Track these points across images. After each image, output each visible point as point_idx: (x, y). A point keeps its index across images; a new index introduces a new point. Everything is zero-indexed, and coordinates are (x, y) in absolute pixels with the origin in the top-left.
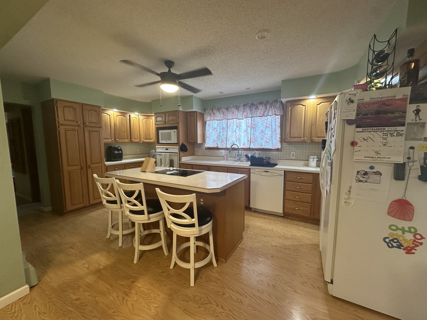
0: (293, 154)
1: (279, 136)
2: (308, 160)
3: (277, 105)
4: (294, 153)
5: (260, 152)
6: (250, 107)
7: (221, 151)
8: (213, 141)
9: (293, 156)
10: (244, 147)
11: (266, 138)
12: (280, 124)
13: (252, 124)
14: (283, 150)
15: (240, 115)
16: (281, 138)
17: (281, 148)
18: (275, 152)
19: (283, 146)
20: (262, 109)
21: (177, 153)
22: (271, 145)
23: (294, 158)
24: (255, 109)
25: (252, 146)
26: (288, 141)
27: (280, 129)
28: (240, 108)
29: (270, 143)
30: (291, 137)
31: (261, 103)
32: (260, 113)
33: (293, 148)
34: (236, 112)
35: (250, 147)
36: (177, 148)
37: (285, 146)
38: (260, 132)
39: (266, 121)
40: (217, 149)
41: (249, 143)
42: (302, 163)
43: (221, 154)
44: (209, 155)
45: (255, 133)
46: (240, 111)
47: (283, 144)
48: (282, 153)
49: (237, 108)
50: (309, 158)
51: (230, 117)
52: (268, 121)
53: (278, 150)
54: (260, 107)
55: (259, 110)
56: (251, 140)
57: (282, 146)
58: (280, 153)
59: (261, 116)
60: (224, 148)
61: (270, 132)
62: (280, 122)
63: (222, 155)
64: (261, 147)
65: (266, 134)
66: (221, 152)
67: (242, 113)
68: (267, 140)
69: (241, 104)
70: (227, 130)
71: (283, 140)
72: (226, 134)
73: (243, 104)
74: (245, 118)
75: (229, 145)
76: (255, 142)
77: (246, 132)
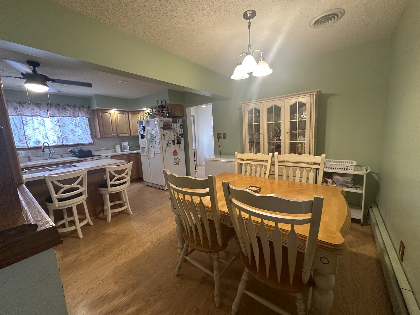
0: (103, 146)
1: (89, 133)
2: (115, 149)
3: (85, 109)
4: (104, 145)
5: (75, 147)
6: (56, 108)
9: (103, 147)
10: (54, 144)
11: (78, 136)
12: (88, 124)
13: (60, 123)
14: (95, 144)
15: (43, 113)
16: (92, 135)
17: (93, 142)
18: (88, 146)
19: (94, 141)
20: (70, 110)
22: (84, 140)
23: (104, 148)
24: (62, 109)
25: (65, 143)
26: (103, 136)
27: (89, 128)
28: (42, 106)
30: (105, 134)
31: (68, 105)
32: (70, 114)
33: (102, 142)
34: (37, 110)
35: (63, 144)
37: (96, 140)
38: (70, 130)
39: (74, 121)
41: (62, 140)
42: (111, 151)
45: (65, 131)
46: (42, 109)
47: (94, 139)
48: (95, 146)
49: (38, 105)
50: (115, 147)
51: (27, 112)
52: (77, 121)
53: (90, 144)
54: (68, 108)
55: (68, 111)
56: (63, 137)
57: (93, 141)
58: (92, 146)
59: (71, 116)
60: (25, 147)
61: (80, 130)
62: (88, 122)
63: (21, 156)
64: (75, 143)
65: (78, 132)
67: (46, 111)
68: (80, 137)
69: (43, 103)
70: (23, 127)
71: (93, 136)
72: (23, 132)
73: (46, 102)
74: (50, 117)
75: (32, 144)
76: (67, 139)
77: (54, 130)
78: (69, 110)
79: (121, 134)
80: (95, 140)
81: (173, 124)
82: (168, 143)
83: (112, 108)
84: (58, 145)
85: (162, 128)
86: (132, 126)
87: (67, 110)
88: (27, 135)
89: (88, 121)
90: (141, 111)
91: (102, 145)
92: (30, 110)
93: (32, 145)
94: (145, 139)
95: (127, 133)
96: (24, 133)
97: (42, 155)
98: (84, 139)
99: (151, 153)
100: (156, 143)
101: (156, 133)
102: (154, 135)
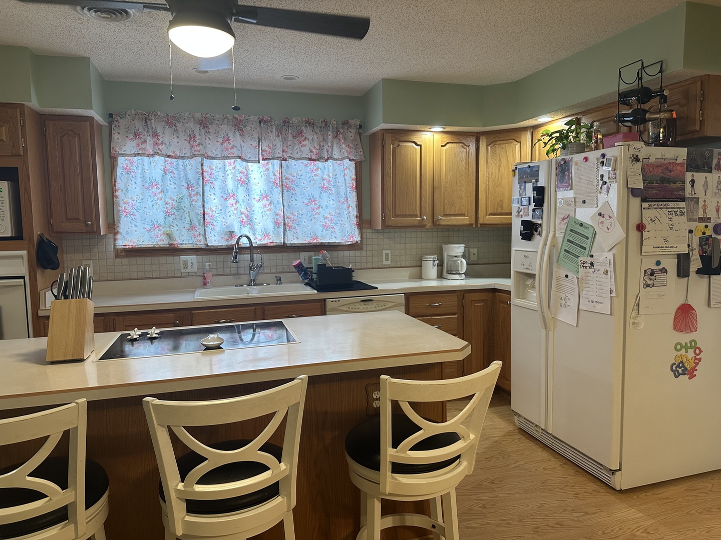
0: (387, 255)
1: (354, 212)
2: (421, 266)
3: (350, 135)
4: (389, 252)
5: (312, 254)
6: (279, 132)
7: (183, 258)
8: (148, 227)
9: (387, 260)
10: (265, 242)
11: (325, 218)
12: (354, 182)
13: (284, 178)
14: (364, 247)
15: (248, 147)
16: (360, 217)
17: (361, 241)
18: (347, 253)
19: (364, 236)
20: (313, 140)
21: (23, 277)
22: (337, 234)
23: (389, 263)
24: (294, 137)
25: (292, 240)
26: (390, 223)
27: (355, 194)
28: (249, 128)
29: (336, 230)
30: (396, 216)
31: (309, 123)
32: (311, 151)
33: (387, 241)
34: (236, 139)
35: (286, 242)
36: (22, 257)
37: (369, 235)
38: (306, 202)
39: (319, 172)
40: (172, 251)
41: (282, 230)
42: (406, 272)
43: (185, 267)
44: (134, 275)
45: (294, 202)
46: (246, 136)
47: (364, 230)
48: (364, 253)
49: (239, 126)
50: (421, 260)
51: (214, 147)
52: (326, 172)
53: (353, 247)
54: (308, 132)
55: (307, 142)
56: (286, 222)
57: (362, 238)
58: (358, 253)
59: (314, 157)
60: (200, 246)
61: (332, 202)
62: (354, 177)
63: (189, 270)
64: (315, 241)
65: (324, 207)
66: (185, 262)
67: (255, 144)
68: (328, 222)
69: (252, 118)
70: (203, 190)
71: (363, 222)
72: (200, 203)
73: (257, 117)
74: (263, 159)
75: (215, 238)
76: (297, 227)
77: (267, 200)
78: (310, 139)
79: (445, 215)
80: (368, 232)
81: (689, 176)
82: (655, 267)
83: (429, 122)
84: (272, 245)
85: (634, 192)
86: (487, 186)
87: (305, 139)
88: (209, 211)
89: (354, 172)
90: (525, 129)
91: (385, 252)
92: (221, 140)
93: (215, 240)
94: (538, 240)
95: (464, 215)
96: (204, 206)
97: (234, 271)
98: (337, 229)
99: (561, 306)
100: (592, 264)
101: (602, 219)
102: (587, 228)
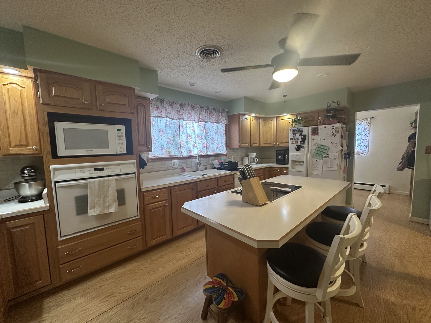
0: (233, 157)
1: (225, 142)
3: (225, 114)
4: (234, 156)
6: (206, 111)
7: (173, 161)
9: (233, 159)
10: (201, 154)
11: (217, 144)
12: (225, 131)
13: (205, 129)
14: (228, 155)
15: (195, 116)
16: (226, 144)
17: (227, 153)
18: (223, 157)
19: (227, 151)
21: (134, 173)
22: (221, 150)
25: (209, 153)
26: (241, 146)
27: (225, 136)
28: (196, 109)
30: (242, 144)
31: (214, 109)
32: (215, 119)
33: (233, 152)
34: (192, 113)
35: (207, 154)
36: (134, 163)
37: (229, 150)
38: (211, 138)
39: (215, 127)
40: (170, 158)
41: (206, 149)
43: (174, 165)
45: (208, 138)
46: (195, 112)
47: (227, 149)
49: (193, 108)
52: (217, 127)
53: (225, 155)
54: (214, 113)
55: (214, 116)
56: (207, 146)
58: (226, 157)
60: (180, 156)
61: (219, 139)
63: (175, 166)
64: (215, 153)
65: (217, 140)
66: (174, 163)
67: (198, 116)
68: (218, 146)
70: (180, 133)
71: (228, 145)
72: (179, 138)
73: (199, 105)
74: (200, 122)
75: (185, 153)
76: (209, 148)
77: (200, 137)
79: (253, 143)
84: (203, 155)
85: (341, 137)
87: (214, 115)
88: (182, 142)
89: (224, 128)
91: (233, 156)
92: (187, 113)
94: (303, 151)
95: (256, 143)
96: (180, 140)
98: (221, 148)
99: (314, 169)
100: (328, 157)
101: (332, 144)
102: (326, 147)
